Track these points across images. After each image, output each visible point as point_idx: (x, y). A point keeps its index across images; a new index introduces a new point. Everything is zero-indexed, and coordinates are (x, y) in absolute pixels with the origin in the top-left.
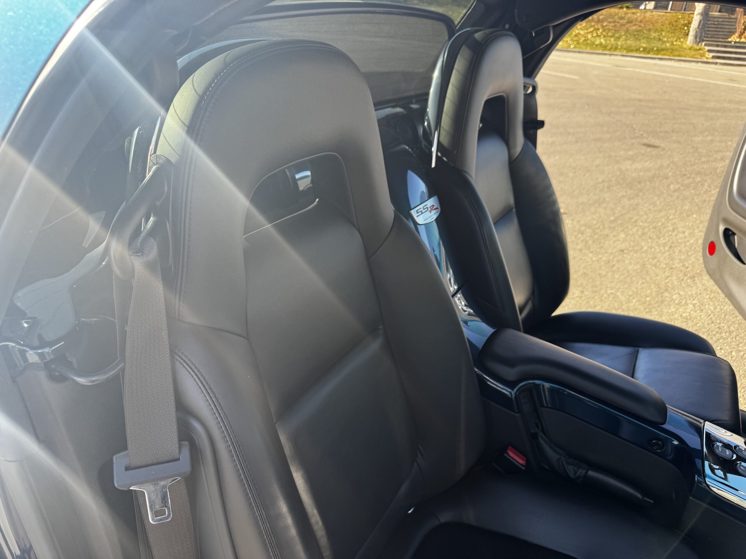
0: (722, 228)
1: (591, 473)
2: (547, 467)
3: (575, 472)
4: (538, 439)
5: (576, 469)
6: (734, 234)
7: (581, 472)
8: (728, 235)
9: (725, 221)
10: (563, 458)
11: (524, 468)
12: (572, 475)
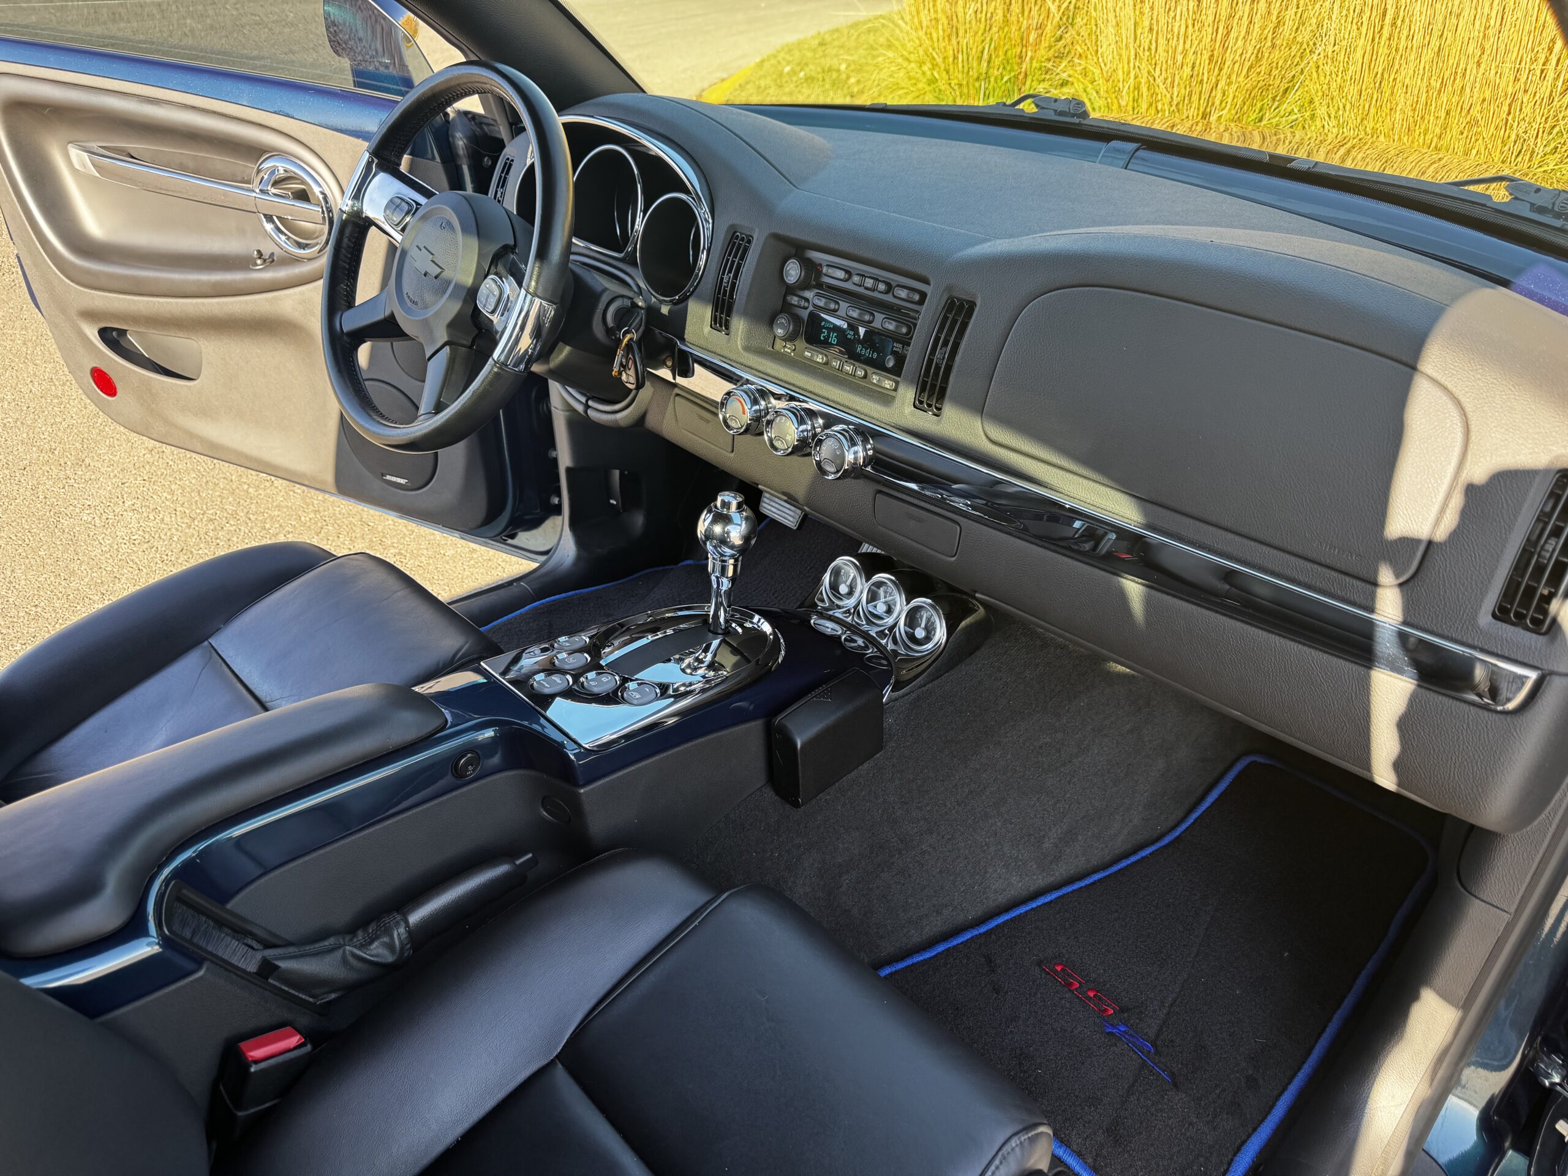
0: (91, 332)
1: (416, 917)
2: (333, 996)
3: (391, 947)
4: (278, 967)
5: (386, 939)
6: (123, 333)
7: (399, 933)
8: (113, 338)
9: (89, 315)
10: (348, 948)
11: (309, 1047)
12: (389, 958)
